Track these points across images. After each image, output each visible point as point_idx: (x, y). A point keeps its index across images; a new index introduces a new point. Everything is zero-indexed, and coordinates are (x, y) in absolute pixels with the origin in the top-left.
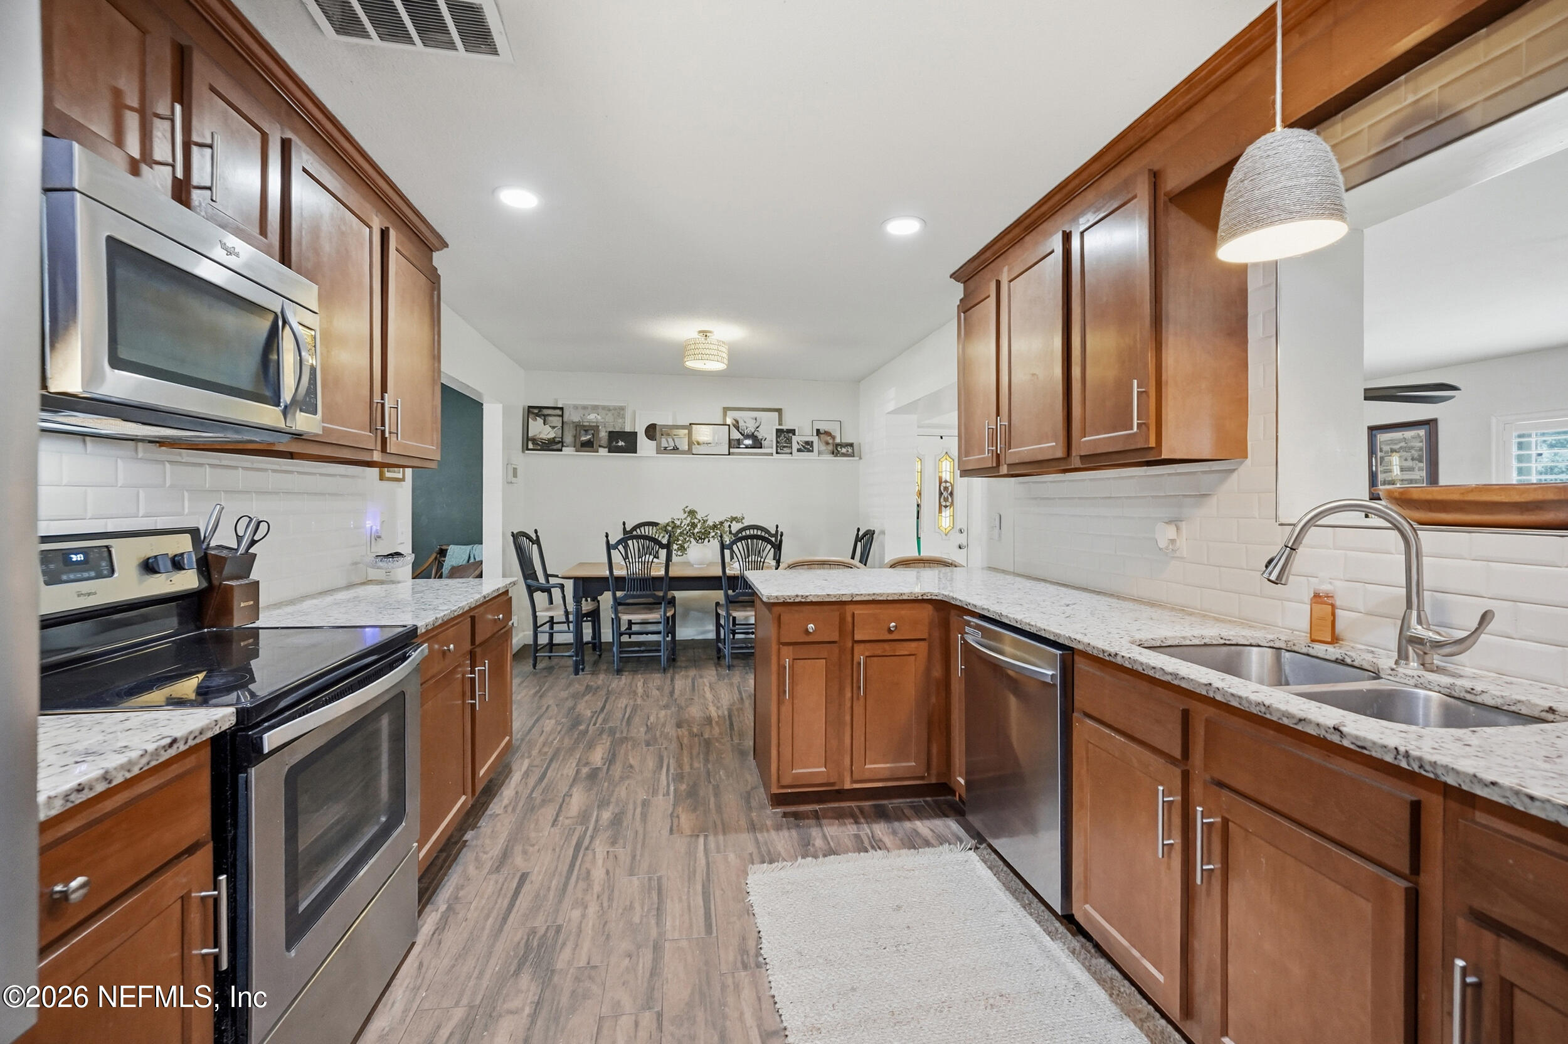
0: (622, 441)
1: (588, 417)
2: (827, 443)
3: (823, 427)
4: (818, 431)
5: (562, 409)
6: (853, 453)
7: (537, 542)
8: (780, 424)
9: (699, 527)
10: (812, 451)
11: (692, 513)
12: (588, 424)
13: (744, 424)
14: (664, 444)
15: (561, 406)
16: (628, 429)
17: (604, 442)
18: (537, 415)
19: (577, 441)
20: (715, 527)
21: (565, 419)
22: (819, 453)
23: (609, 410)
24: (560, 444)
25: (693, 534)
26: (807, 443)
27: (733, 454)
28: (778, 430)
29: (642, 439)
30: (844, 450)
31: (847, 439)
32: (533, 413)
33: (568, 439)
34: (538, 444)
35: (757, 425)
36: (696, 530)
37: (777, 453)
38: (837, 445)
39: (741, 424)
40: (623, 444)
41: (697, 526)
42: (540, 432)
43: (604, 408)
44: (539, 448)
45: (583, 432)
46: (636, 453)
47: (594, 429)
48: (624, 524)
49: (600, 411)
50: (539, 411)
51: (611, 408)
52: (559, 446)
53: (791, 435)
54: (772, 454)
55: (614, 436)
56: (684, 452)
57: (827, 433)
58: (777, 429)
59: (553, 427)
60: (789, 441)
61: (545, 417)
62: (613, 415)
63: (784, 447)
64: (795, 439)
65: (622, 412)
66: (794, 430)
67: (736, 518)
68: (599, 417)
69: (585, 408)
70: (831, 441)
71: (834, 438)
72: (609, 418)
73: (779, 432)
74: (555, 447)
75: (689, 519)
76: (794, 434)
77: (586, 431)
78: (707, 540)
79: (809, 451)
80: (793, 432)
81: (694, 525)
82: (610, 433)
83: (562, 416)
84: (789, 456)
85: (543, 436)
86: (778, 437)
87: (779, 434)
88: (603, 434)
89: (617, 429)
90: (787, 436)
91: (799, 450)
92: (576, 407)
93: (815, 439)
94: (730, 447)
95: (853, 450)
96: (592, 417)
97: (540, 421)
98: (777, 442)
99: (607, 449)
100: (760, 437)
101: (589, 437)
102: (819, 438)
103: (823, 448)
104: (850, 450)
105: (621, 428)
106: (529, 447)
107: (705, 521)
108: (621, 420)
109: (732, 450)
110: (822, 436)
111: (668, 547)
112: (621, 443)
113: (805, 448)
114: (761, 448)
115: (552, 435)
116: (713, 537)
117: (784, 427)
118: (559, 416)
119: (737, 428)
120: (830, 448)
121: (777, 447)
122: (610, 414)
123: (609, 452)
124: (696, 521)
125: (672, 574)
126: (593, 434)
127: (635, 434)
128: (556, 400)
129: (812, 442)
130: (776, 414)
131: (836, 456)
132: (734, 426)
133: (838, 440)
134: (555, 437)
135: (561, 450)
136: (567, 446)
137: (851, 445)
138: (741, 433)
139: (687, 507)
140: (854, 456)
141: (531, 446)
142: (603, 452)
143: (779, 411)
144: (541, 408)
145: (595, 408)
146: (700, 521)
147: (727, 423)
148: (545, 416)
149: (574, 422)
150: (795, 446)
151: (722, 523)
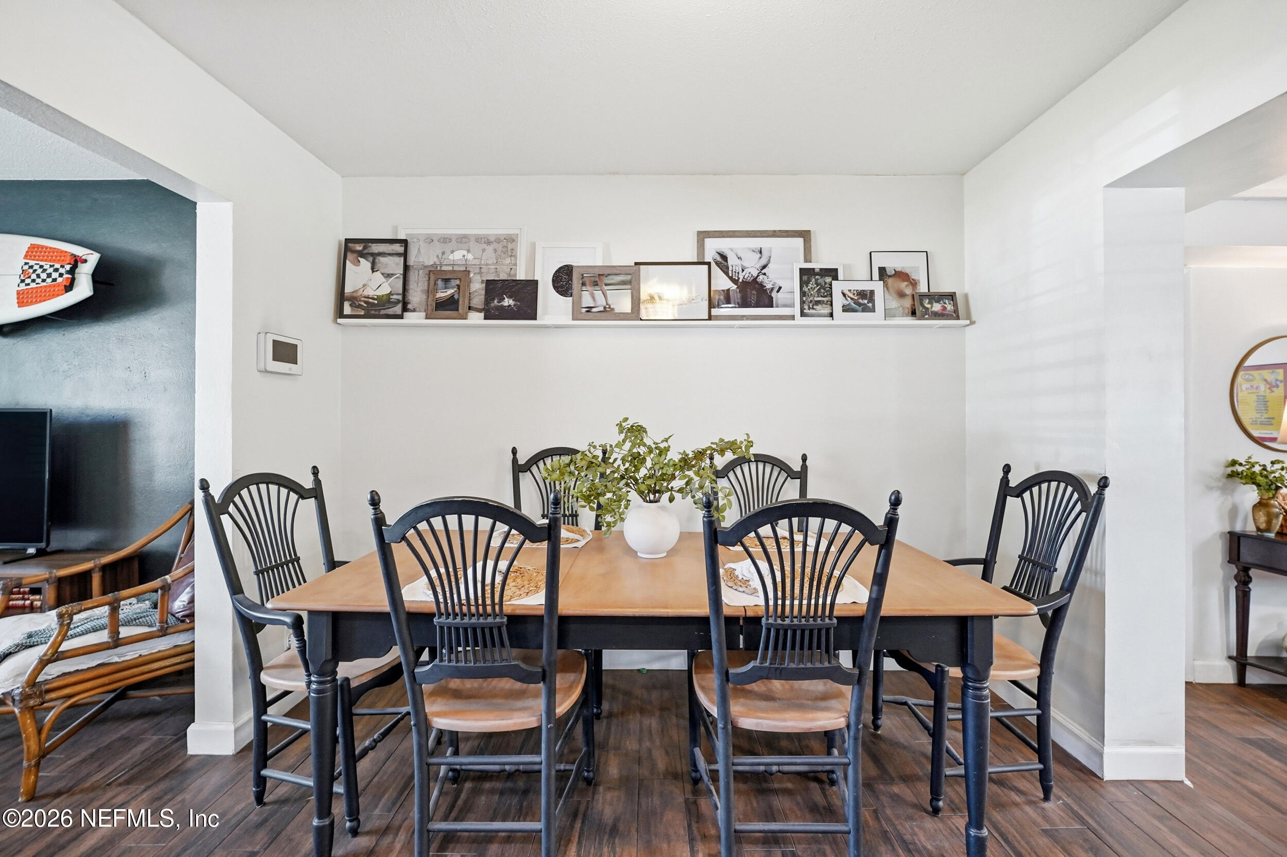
0: (510, 297)
1: (451, 257)
2: (901, 295)
3: (892, 263)
4: (882, 271)
5: (404, 242)
6: (956, 311)
7: (317, 493)
8: (807, 259)
9: (649, 463)
10: (873, 310)
11: (636, 431)
12: (450, 268)
13: (738, 262)
14: (587, 300)
15: (403, 237)
16: (521, 276)
17: (478, 300)
18: (362, 254)
19: (431, 296)
20: (685, 463)
21: (412, 261)
22: (888, 314)
23: (489, 243)
24: (400, 306)
25: (636, 480)
26: (862, 294)
27: (718, 318)
28: (803, 271)
29: (547, 295)
30: (937, 307)
31: (942, 286)
32: (354, 252)
33: (416, 296)
34: (360, 306)
35: (763, 261)
36: (643, 472)
37: (803, 314)
38: (922, 296)
39: (732, 261)
40: (511, 302)
41: (644, 461)
42: (364, 286)
43: (478, 239)
44: (362, 313)
45: (440, 282)
46: (536, 319)
47: (462, 276)
48: (514, 451)
49: (472, 244)
50: (365, 248)
51: (492, 239)
52: (398, 309)
53: (828, 280)
54: (792, 317)
55: (494, 288)
56: (623, 316)
57: (901, 275)
58: (801, 269)
59: (388, 276)
60: (829, 292)
61: (374, 258)
62: (495, 250)
63: (818, 303)
64: (837, 287)
65: (510, 246)
66: (836, 270)
67: (734, 443)
68: (470, 257)
69: (445, 240)
70: (909, 291)
71: (914, 284)
72: (489, 255)
73: (806, 274)
74: (391, 311)
75: (628, 445)
76: (836, 278)
77: (447, 281)
78: (666, 496)
79: (865, 309)
80: (833, 273)
81: (637, 460)
82: (489, 282)
83: (405, 255)
84: (827, 321)
85: (370, 292)
86: (803, 283)
87: (805, 278)
88: (477, 286)
89: (503, 277)
90: (821, 281)
91: (846, 309)
92: (430, 240)
93: (878, 287)
94: (711, 306)
95: (955, 305)
96: (458, 256)
97: (365, 264)
98: (803, 294)
99: (482, 315)
100: (769, 286)
101: (450, 292)
102: (886, 286)
103: (894, 303)
104: (950, 307)
105: (509, 275)
106: (345, 313)
107: (663, 452)
108: (508, 261)
109: (715, 312)
110: (890, 281)
111: (550, 534)
112: (508, 302)
113: (860, 305)
114: (772, 306)
115: (385, 290)
116: (680, 491)
117: (816, 265)
118: (399, 255)
119: (725, 269)
120: (908, 303)
121: (802, 302)
122: (490, 249)
123: (485, 318)
124: (642, 450)
125: (568, 604)
126: (458, 286)
127: (533, 285)
128: (395, 229)
129: (872, 292)
130: (800, 241)
131: (922, 318)
132: (717, 263)
133: (923, 288)
134: (391, 294)
135: (401, 317)
136: (414, 311)
137: (952, 296)
138: (731, 278)
139: (626, 419)
140: (958, 318)
141: (347, 310)
142: (476, 318)
143: (805, 235)
144: (367, 242)
145: (463, 240)
146: (651, 451)
147: (707, 260)
148: (375, 255)
149: (426, 267)
150: (838, 301)
151: (700, 455)
